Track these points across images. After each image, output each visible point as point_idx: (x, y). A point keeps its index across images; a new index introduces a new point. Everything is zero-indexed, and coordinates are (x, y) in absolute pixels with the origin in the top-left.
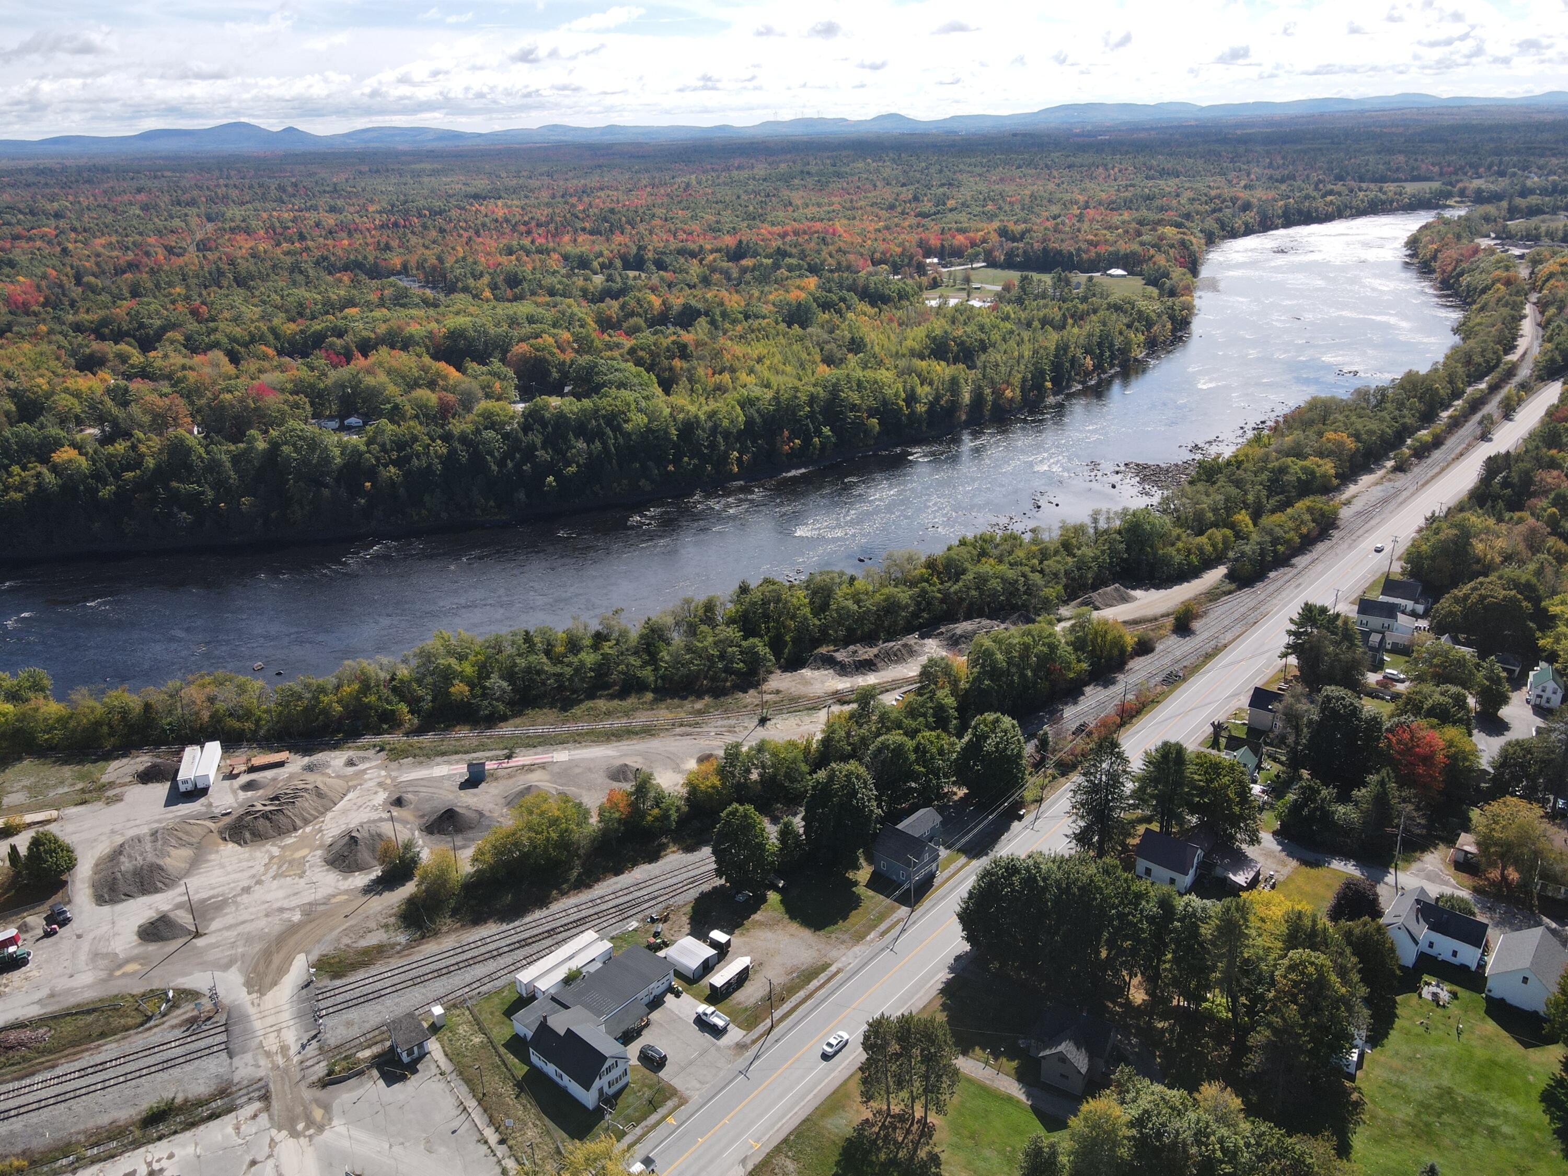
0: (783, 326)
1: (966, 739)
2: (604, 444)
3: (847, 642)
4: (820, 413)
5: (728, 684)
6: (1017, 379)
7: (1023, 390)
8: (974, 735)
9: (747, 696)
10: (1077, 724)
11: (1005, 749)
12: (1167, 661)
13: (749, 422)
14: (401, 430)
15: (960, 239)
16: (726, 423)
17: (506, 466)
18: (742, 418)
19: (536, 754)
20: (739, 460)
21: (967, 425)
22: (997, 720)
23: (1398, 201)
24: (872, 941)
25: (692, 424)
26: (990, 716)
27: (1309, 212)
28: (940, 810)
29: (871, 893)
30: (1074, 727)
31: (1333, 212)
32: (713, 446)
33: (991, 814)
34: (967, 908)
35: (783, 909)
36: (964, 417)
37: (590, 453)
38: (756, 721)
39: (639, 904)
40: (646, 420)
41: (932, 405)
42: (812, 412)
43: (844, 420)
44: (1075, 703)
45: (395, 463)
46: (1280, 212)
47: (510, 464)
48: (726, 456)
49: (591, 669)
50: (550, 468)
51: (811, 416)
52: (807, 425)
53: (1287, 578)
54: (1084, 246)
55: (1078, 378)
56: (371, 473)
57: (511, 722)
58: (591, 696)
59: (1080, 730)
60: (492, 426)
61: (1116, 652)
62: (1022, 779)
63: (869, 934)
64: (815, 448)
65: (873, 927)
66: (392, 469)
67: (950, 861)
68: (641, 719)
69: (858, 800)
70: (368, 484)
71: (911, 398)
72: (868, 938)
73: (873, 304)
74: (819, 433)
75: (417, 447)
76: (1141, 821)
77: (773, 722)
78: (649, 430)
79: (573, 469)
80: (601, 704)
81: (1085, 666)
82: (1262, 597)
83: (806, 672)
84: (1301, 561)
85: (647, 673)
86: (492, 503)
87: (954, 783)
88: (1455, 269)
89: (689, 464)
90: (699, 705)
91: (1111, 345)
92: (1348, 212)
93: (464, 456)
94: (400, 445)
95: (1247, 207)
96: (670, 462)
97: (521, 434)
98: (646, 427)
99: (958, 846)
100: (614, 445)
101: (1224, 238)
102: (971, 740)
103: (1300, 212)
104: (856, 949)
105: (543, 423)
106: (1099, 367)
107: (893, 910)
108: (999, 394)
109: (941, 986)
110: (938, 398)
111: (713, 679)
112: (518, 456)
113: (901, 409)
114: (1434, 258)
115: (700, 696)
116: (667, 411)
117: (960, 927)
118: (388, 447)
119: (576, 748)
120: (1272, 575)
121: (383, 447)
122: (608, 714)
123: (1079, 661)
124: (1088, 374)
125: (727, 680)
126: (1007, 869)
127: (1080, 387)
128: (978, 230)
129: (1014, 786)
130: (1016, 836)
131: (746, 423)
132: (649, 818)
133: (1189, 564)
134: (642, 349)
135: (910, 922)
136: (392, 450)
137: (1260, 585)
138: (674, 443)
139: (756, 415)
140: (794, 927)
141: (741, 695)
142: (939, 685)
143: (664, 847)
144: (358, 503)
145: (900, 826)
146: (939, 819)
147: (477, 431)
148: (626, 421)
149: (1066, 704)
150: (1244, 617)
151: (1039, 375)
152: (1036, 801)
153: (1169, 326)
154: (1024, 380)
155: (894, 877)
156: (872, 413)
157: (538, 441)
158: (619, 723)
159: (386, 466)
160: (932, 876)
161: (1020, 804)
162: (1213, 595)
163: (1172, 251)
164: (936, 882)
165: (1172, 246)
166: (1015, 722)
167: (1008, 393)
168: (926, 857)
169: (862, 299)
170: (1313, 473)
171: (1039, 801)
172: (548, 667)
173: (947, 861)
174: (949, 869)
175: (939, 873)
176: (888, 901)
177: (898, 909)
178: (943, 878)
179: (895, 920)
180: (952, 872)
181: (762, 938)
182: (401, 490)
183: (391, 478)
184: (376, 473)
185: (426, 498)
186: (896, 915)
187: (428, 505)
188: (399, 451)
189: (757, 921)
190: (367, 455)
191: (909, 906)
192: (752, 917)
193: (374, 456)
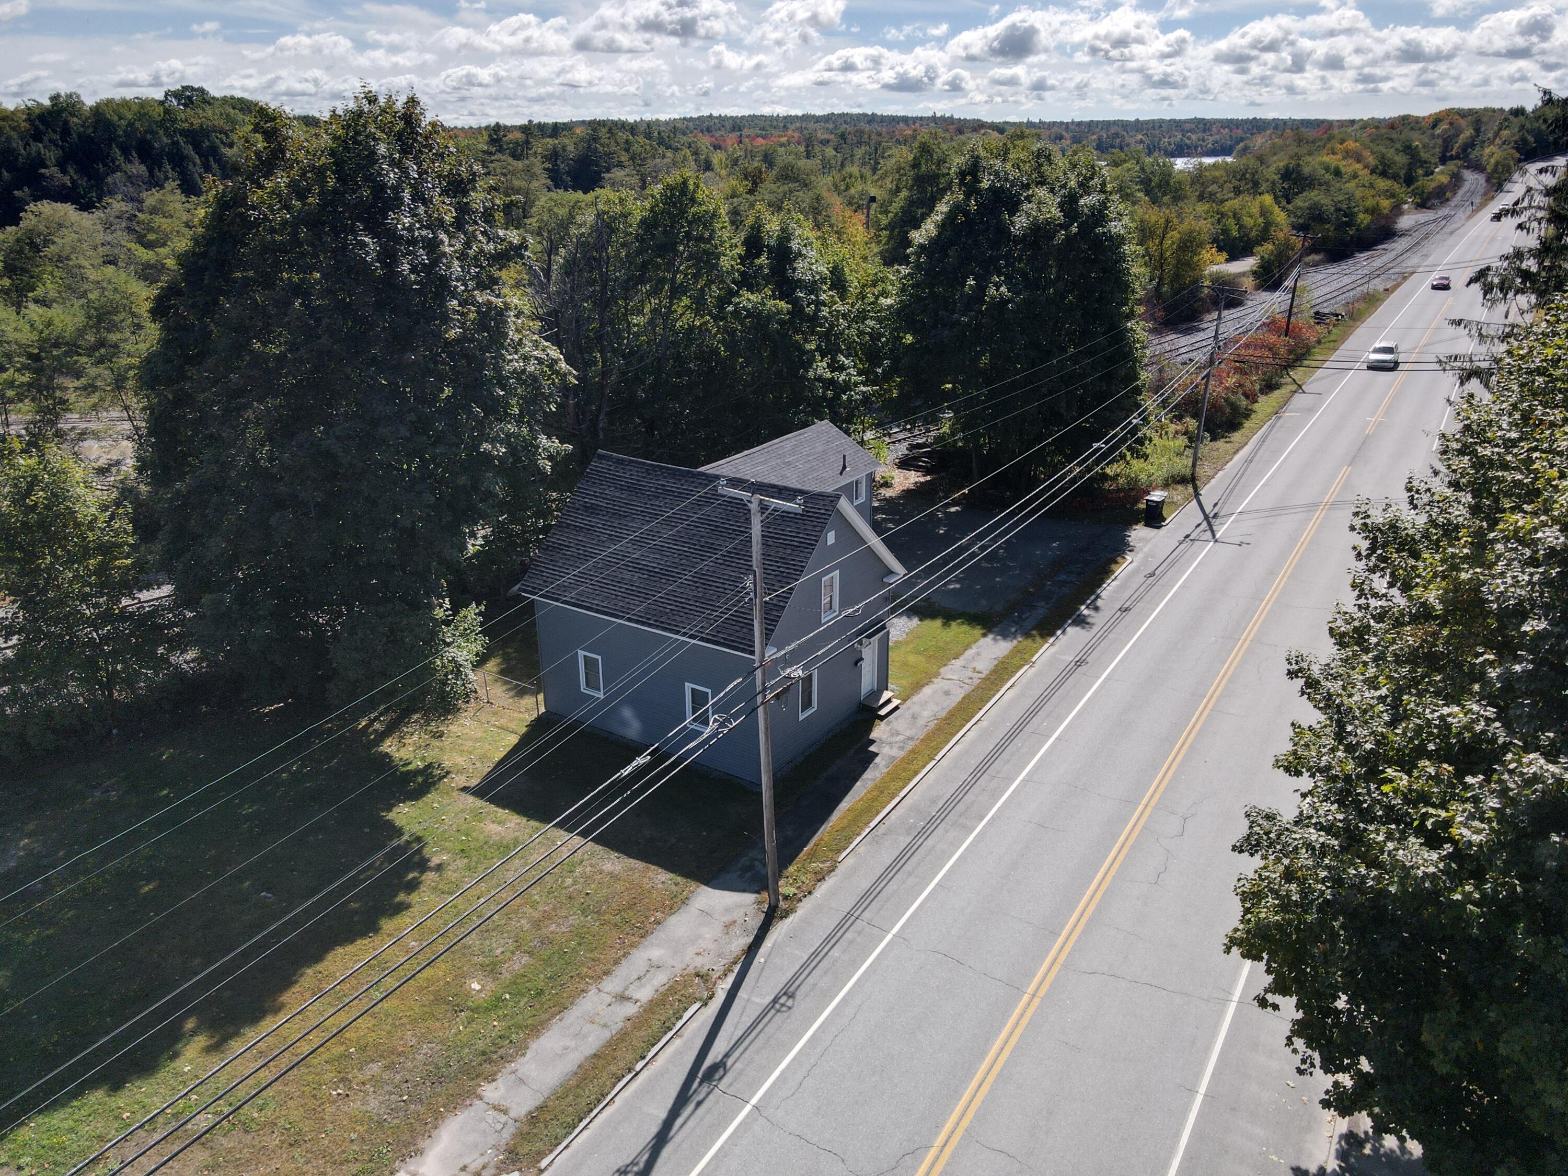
15: (760, 141)
23: (1202, 146)
29: (501, 828)
53: (1391, 254)
65: (457, 1082)
82: (1377, 265)
120: (1361, 255)
152: (1184, 480)
173: (918, 653)
174: (938, 684)
175: (895, 702)
176: (608, 867)
177: (672, 909)
178: (921, 722)
179: (645, 994)
180: (958, 695)
186: (654, 950)
191: (747, 881)
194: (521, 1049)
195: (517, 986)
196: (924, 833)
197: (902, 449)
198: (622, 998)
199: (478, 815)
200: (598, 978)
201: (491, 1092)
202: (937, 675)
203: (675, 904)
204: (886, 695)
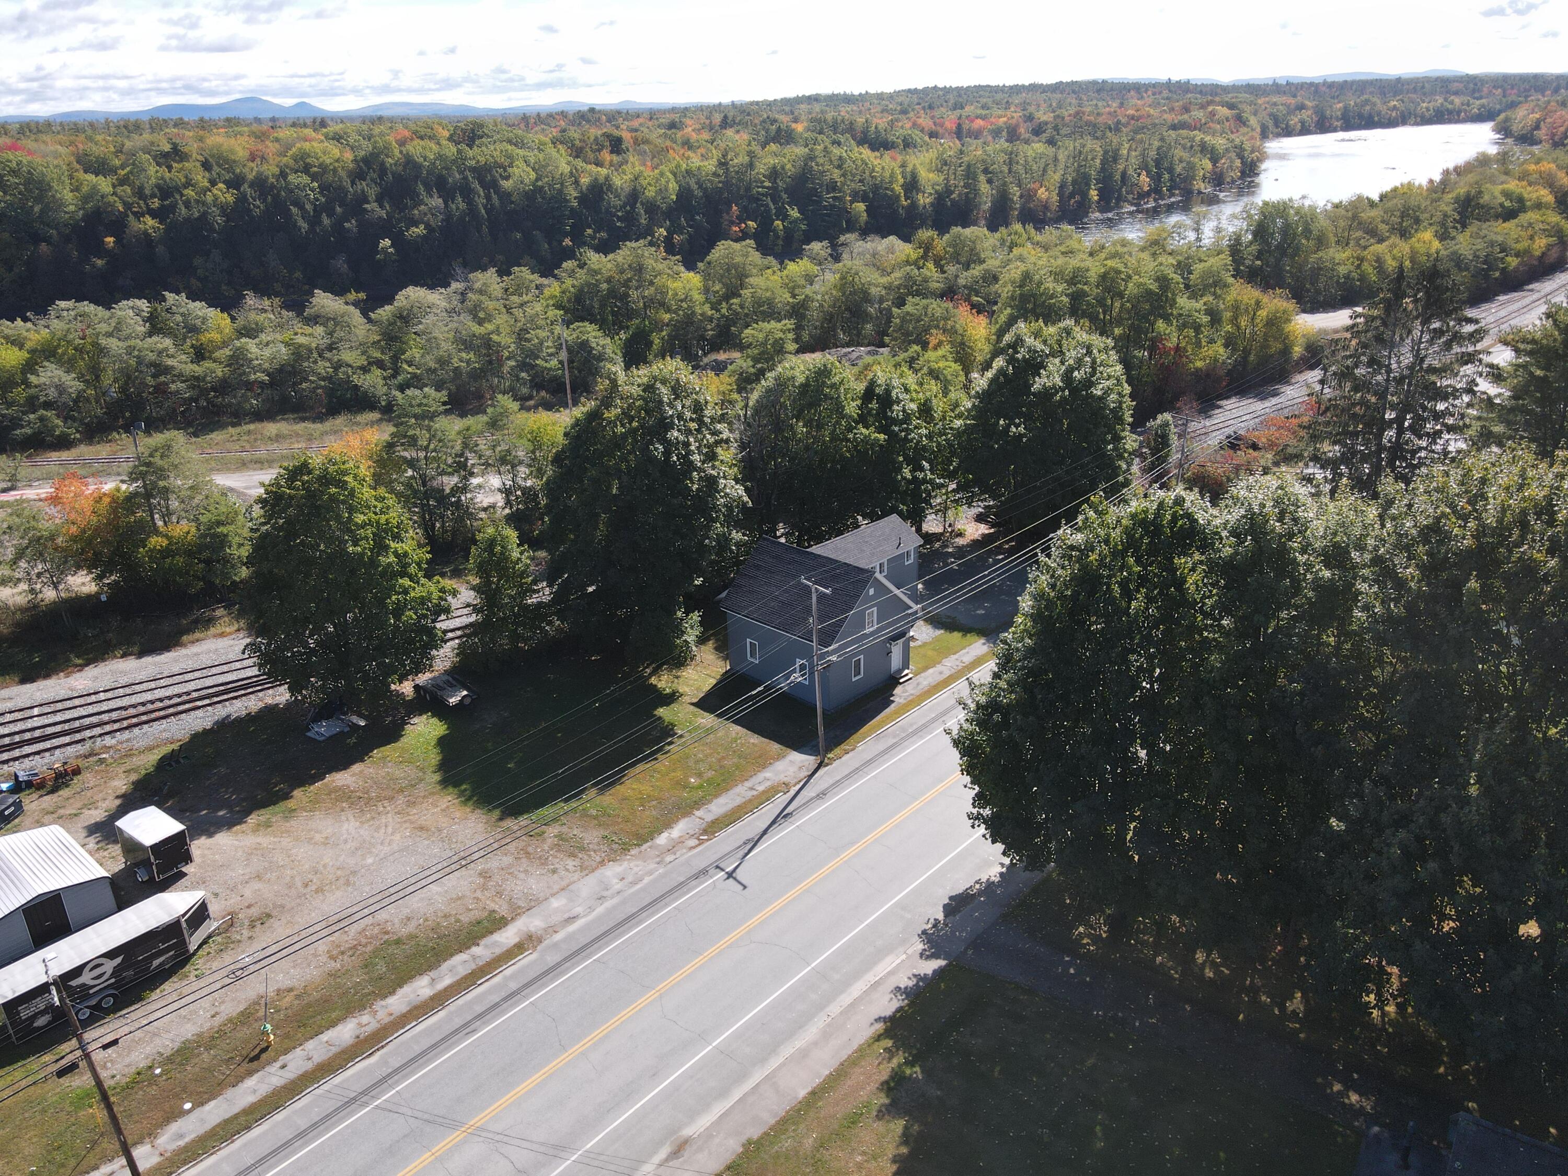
2: (470, 203)
4: (786, 190)
6: (1056, 177)
7: (1060, 194)
13: (684, 194)
14: (175, 175)
15: (980, 123)
16: (650, 193)
17: (320, 222)
18: (673, 186)
20: (668, 240)
23: (1465, 111)
24: (673, 847)
25: (601, 186)
27: (1371, 116)
29: (707, 720)
31: (1395, 118)
32: (630, 217)
35: (434, 760)
37: (448, 217)
40: (533, 175)
41: (940, 197)
42: (775, 188)
43: (818, 202)
45: (153, 214)
46: (1339, 113)
47: (326, 221)
48: (649, 232)
49: (263, 371)
50: (386, 228)
51: (774, 194)
52: (767, 205)
53: (1529, 299)
55: (1130, 197)
56: (118, 226)
57: (77, 451)
58: (263, 416)
60: (306, 169)
63: (666, 826)
64: (777, 237)
65: (686, 809)
66: (150, 222)
67: (943, 652)
70: (110, 240)
71: (912, 185)
72: (662, 839)
73: (873, 148)
74: (784, 216)
75: (189, 192)
78: (536, 189)
79: (418, 231)
81: (1222, 354)
85: (374, 380)
86: (298, 274)
89: (593, 237)
91: (1170, 170)
92: (1413, 120)
93: (258, 206)
94: (166, 191)
95: (1301, 107)
96: (566, 235)
97: (347, 183)
98: (533, 184)
100: (485, 207)
103: (1361, 116)
104: (612, 872)
105: (383, 170)
106: (1156, 191)
107: (760, 763)
108: (1028, 196)
110: (948, 191)
112: (338, 210)
113: (898, 197)
114: (1537, 127)
116: (566, 171)
118: (147, 192)
120: (1502, 298)
121: (140, 193)
124: (1143, 196)
127: (1133, 208)
131: (679, 195)
135: (808, 793)
136: (153, 196)
138: (574, 210)
139: (694, 187)
142: (931, 346)
144: (94, 266)
147: (283, 174)
148: (507, 178)
151: (1081, 182)
153: (1238, 163)
154: (1062, 187)
156: (858, 196)
157: (371, 193)
159: (138, 215)
164: (900, 694)
167: (1042, 193)
169: (860, 143)
173: (934, 650)
174: (939, 668)
175: (910, 676)
176: (752, 741)
177: (778, 759)
178: (921, 687)
179: (761, 788)
180: (947, 673)
181: (318, 837)
182: (160, 250)
183: (146, 233)
184: (125, 226)
185: (198, 261)
186: (767, 774)
187: (200, 272)
188: (162, 199)
189: (337, 789)
190: (112, 199)
191: (813, 751)
192: (328, 778)
193: (125, 203)
194: (710, 802)
195: (710, 782)
196: (903, 739)
197: (978, 510)
198: (752, 789)
199: (695, 715)
200: (742, 782)
201: (698, 813)
202: (939, 663)
203: (780, 757)
204: (906, 671)
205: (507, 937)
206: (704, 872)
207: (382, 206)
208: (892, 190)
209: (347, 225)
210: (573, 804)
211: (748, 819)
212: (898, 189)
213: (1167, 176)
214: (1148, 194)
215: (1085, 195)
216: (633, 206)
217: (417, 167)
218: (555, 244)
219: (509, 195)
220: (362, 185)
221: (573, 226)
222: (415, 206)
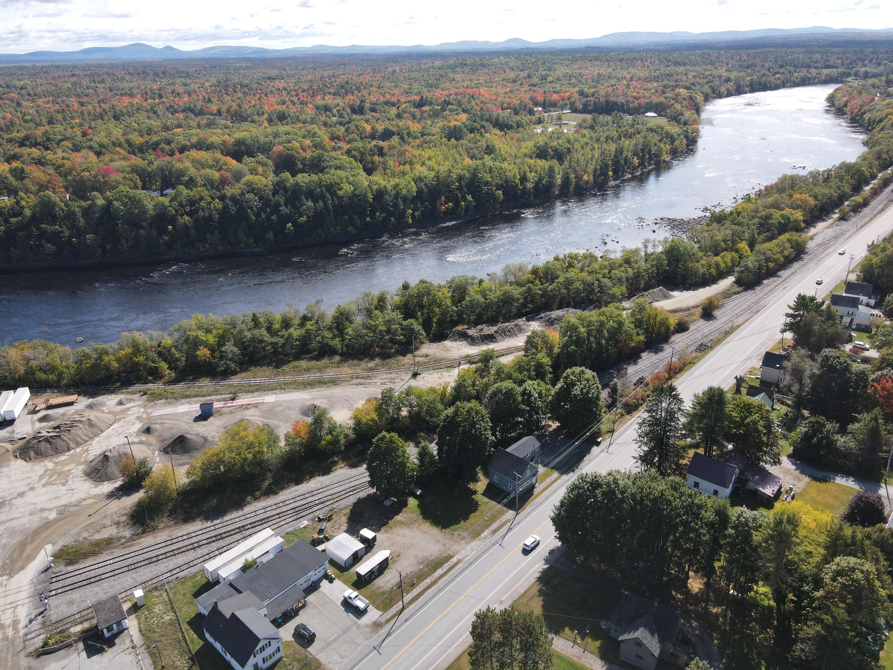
0: (445, 140)
1: (559, 385)
2: (325, 203)
3: (476, 323)
4: (465, 186)
5: (393, 350)
6: (591, 168)
7: (594, 176)
8: (565, 383)
9: (405, 358)
10: (637, 378)
11: (588, 392)
12: (698, 335)
13: (420, 191)
14: (193, 193)
15: (555, 97)
16: (404, 192)
17: (261, 216)
18: (415, 189)
19: (252, 397)
20: (413, 215)
21: (559, 197)
22: (583, 372)
24: (486, 537)
25: (382, 191)
26: (577, 369)
28: (539, 438)
29: (486, 500)
30: (635, 380)
32: (396, 206)
33: (577, 441)
34: (559, 514)
35: (419, 512)
36: (557, 192)
37: (316, 210)
38: (410, 375)
39: (311, 507)
40: (352, 188)
41: (537, 183)
42: (460, 185)
43: (480, 191)
44: (635, 363)
45: (188, 214)
47: (263, 215)
48: (404, 212)
49: (297, 340)
50: (289, 218)
51: (460, 188)
52: (457, 194)
53: (775, 284)
54: (631, 99)
55: (629, 170)
56: (173, 220)
57: (239, 375)
58: (297, 357)
59: (640, 381)
60: (252, 191)
61: (663, 329)
62: (600, 415)
63: (483, 531)
64: (462, 209)
65: (487, 527)
66: (186, 218)
67: (546, 476)
68: (330, 373)
69: (476, 429)
70: (170, 227)
71: (524, 179)
72: (483, 535)
73: (501, 129)
74: (465, 199)
75: (203, 204)
76: (690, 446)
77: (422, 376)
78: (354, 195)
79: (304, 219)
80: (304, 364)
81: (642, 338)
82: (761, 295)
83: (447, 343)
84: (784, 274)
85: (336, 343)
86: (251, 240)
87: (549, 418)
88: (860, 110)
89: (380, 217)
90: (371, 364)
91: (649, 152)
92: (789, 84)
93: (233, 210)
94: (192, 202)
95: (728, 80)
96: (368, 216)
97: (271, 197)
98: (353, 192)
99: (553, 464)
100: (331, 204)
101: (715, 98)
102: (563, 386)
103: (760, 84)
104: (473, 544)
105: (286, 190)
106: (642, 164)
107: (502, 513)
108: (579, 178)
109: (538, 575)
110: (541, 179)
111: (382, 347)
112: (268, 210)
113: (517, 185)
114: (846, 105)
115: (372, 358)
116: (366, 184)
117: (554, 528)
118: (184, 203)
119: (281, 393)
121: (181, 204)
122: (308, 370)
123: (638, 335)
124: (635, 168)
125: (392, 348)
126: (591, 484)
127: (630, 176)
128: (566, 92)
129: (594, 421)
130: (595, 457)
131: (417, 192)
132: (324, 442)
133: (710, 274)
134: (354, 150)
135: (515, 522)
136: (187, 205)
137: (758, 288)
138: (371, 204)
139: (424, 187)
140: (427, 526)
141: (401, 358)
142: (539, 349)
143: (335, 463)
144: (163, 239)
145: (509, 450)
146: (538, 444)
147: (242, 194)
148: (340, 189)
149: (629, 364)
150: (749, 308)
151: (604, 167)
152: (610, 432)
153: (685, 141)
154: (595, 170)
155: (504, 488)
156: (499, 187)
157: (282, 201)
158: (313, 376)
159: (182, 215)
160: (533, 487)
161: (598, 434)
162: (727, 295)
163: (684, 102)
164: (536, 491)
165: (685, 99)
166: (595, 374)
167: (585, 177)
168: (528, 473)
169: (494, 127)
170: (788, 218)
171: (612, 431)
172: (267, 337)
173: (544, 475)
174: (545, 482)
175: (538, 485)
176: (499, 506)
177: (506, 512)
178: (541, 489)
179: (503, 521)
180: (547, 484)
181: (401, 535)
182: (193, 232)
183: (185, 223)
184: (176, 220)
185: (209, 236)
186: (504, 517)
187: (209, 241)
188: (191, 206)
189: (399, 521)
190: (170, 208)
191: (515, 510)
192: (395, 517)
193: (175, 209)
194: (492, 525)
195: (490, 519)
196: (536, 506)
198: (501, 521)
199: (483, 498)
200: (498, 519)
201: (489, 528)
202: (546, 480)
205: (454, 560)
206: (494, 544)
207: (287, 208)
208: (515, 182)
209: (272, 217)
210: (458, 525)
211: (502, 530)
212: (517, 181)
213: (647, 156)
214: (638, 167)
215: (605, 175)
216: (397, 200)
217: (300, 187)
218: (363, 220)
219: (342, 198)
220: (277, 197)
221: (370, 211)
222: (302, 205)
